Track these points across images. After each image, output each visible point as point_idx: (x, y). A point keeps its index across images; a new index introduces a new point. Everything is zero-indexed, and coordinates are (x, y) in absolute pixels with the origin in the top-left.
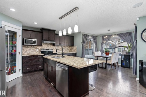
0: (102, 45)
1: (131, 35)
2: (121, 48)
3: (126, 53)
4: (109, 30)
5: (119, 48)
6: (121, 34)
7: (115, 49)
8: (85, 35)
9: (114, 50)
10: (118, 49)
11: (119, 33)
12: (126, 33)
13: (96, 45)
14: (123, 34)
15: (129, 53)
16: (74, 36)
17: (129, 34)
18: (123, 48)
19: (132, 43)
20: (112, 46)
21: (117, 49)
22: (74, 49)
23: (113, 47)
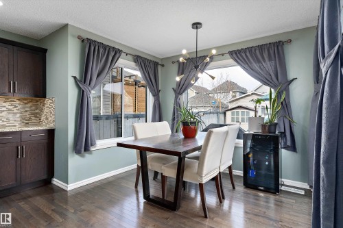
0: (176, 97)
1: (278, 53)
2: (240, 110)
3: (264, 126)
4: (196, 25)
5: (235, 111)
6: (244, 50)
7: (225, 114)
8: (91, 42)
9: (222, 116)
10: (233, 114)
11: (235, 48)
12: (261, 47)
13: (156, 95)
14: (250, 49)
15: (273, 128)
16: (46, 50)
17: (272, 52)
18: (245, 110)
19: (284, 86)
20: (218, 107)
21: (229, 114)
22: (46, 111)
23: (221, 110)
